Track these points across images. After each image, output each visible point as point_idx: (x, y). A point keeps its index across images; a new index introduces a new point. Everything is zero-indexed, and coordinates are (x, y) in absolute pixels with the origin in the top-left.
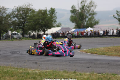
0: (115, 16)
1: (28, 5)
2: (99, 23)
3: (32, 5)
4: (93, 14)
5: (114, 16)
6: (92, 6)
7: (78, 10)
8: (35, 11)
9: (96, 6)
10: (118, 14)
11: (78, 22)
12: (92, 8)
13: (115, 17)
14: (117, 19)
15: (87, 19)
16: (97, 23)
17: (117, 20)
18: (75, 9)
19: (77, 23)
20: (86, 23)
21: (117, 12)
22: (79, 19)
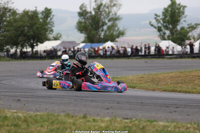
0: (152, 23)
1: (6, 1)
2: (126, 35)
3: (13, 3)
4: (115, 19)
5: (150, 22)
6: (114, 5)
7: (91, 12)
8: (18, 12)
9: (120, 5)
10: (157, 20)
11: (90, 32)
12: (114, 10)
13: (152, 25)
14: (155, 27)
15: (105, 28)
16: (121, 34)
17: (156, 30)
18: (85, 11)
19: (88, 35)
20: (103, 34)
21: (155, 17)
22: (92, 26)
